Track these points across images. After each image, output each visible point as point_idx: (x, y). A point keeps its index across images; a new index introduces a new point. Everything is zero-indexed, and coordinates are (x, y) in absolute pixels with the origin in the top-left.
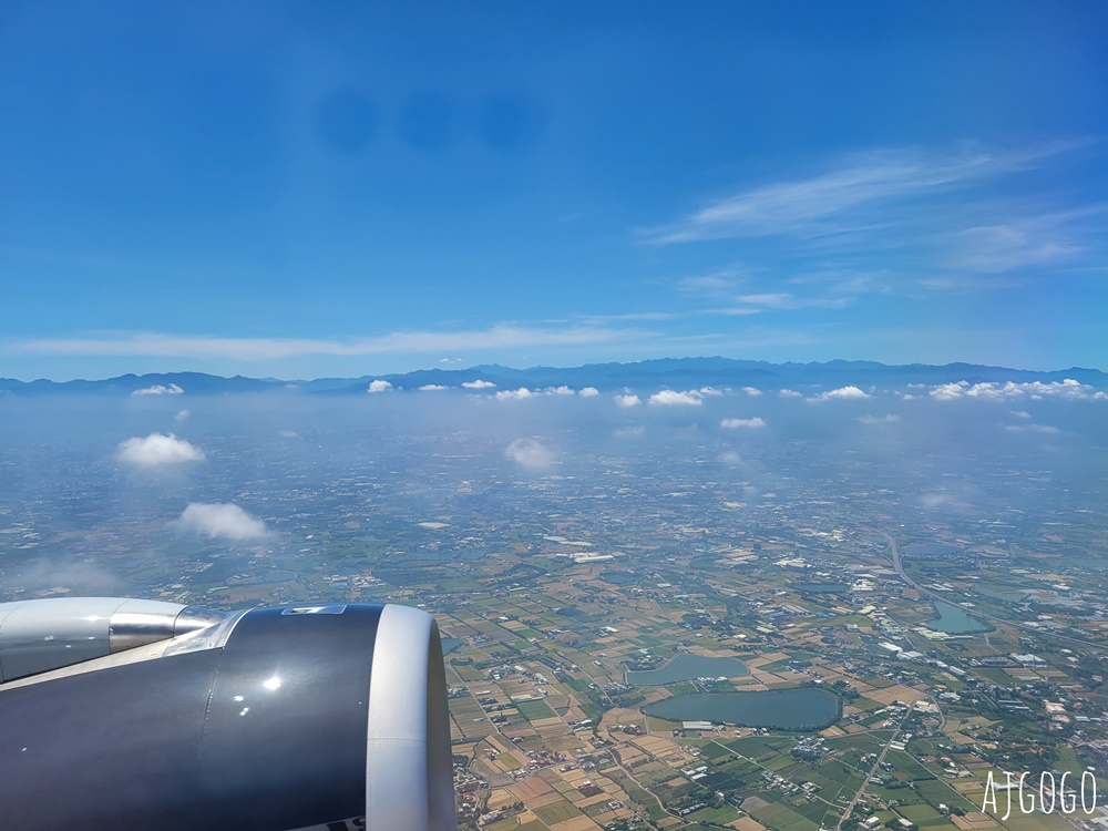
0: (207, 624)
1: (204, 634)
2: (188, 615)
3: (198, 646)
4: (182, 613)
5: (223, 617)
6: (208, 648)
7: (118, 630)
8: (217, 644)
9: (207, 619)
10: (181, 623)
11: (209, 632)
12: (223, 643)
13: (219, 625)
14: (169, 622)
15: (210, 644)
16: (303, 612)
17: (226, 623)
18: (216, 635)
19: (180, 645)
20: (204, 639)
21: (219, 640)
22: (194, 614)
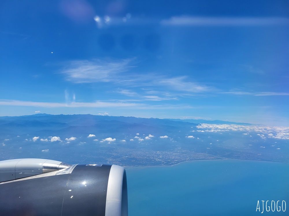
0: (67, 167)
1: (66, 170)
2: (62, 164)
3: (64, 173)
4: (61, 164)
5: (71, 165)
6: (67, 173)
7: (45, 167)
8: (69, 172)
9: (67, 166)
10: (61, 166)
11: (67, 170)
12: (71, 173)
13: (70, 168)
14: (57, 166)
15: (67, 172)
16: (91, 165)
17: (72, 167)
18: (69, 170)
19: (60, 172)
20: (66, 171)
21: (70, 172)
22: (64, 164)
